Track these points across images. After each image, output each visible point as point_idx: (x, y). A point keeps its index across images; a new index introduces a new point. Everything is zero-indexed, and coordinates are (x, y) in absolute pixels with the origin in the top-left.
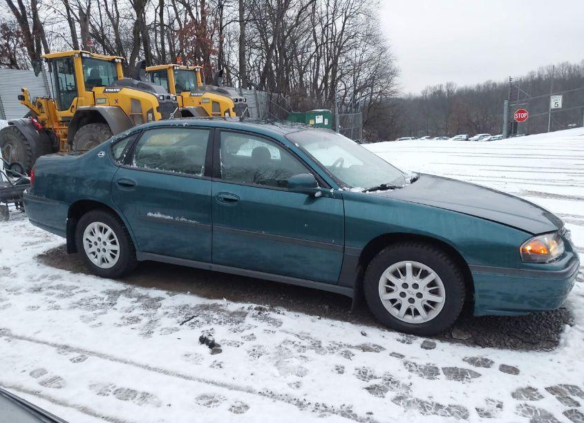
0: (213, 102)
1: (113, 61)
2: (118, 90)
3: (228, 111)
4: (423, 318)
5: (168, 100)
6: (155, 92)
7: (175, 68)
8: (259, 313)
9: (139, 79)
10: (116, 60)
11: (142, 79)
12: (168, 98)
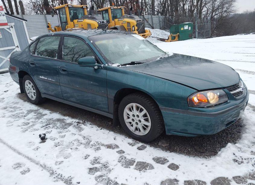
0: (128, 23)
1: (82, 8)
2: (83, 20)
3: (134, 26)
4: (143, 133)
5: (103, 23)
6: (97, 20)
7: (111, 8)
8: (77, 125)
9: (91, 15)
10: (84, 7)
11: (92, 14)
12: (103, 22)
